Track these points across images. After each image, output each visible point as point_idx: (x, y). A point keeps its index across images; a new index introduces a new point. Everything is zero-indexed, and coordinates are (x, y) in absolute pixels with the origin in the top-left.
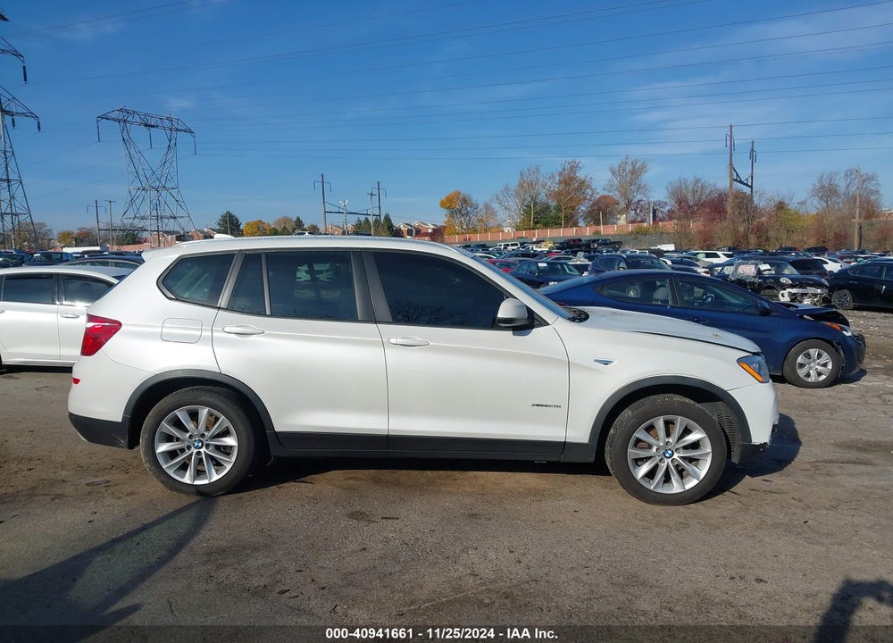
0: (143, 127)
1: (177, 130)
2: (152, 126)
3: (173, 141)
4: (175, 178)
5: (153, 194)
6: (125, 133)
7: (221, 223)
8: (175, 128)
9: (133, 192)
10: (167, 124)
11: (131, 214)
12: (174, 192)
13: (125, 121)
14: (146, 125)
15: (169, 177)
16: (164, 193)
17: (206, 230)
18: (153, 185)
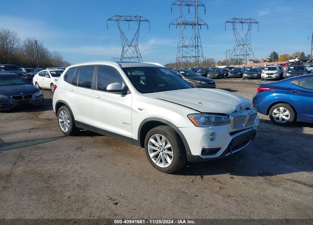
0: (240, 23)
1: (252, 23)
2: (243, 23)
3: (250, 27)
4: (249, 41)
5: (241, 47)
6: (234, 27)
7: (271, 56)
8: (251, 22)
9: (235, 47)
10: (249, 21)
11: (233, 54)
12: (249, 46)
13: (234, 22)
14: (241, 23)
15: (247, 41)
16: (245, 46)
17: (265, 59)
18: (242, 44)
